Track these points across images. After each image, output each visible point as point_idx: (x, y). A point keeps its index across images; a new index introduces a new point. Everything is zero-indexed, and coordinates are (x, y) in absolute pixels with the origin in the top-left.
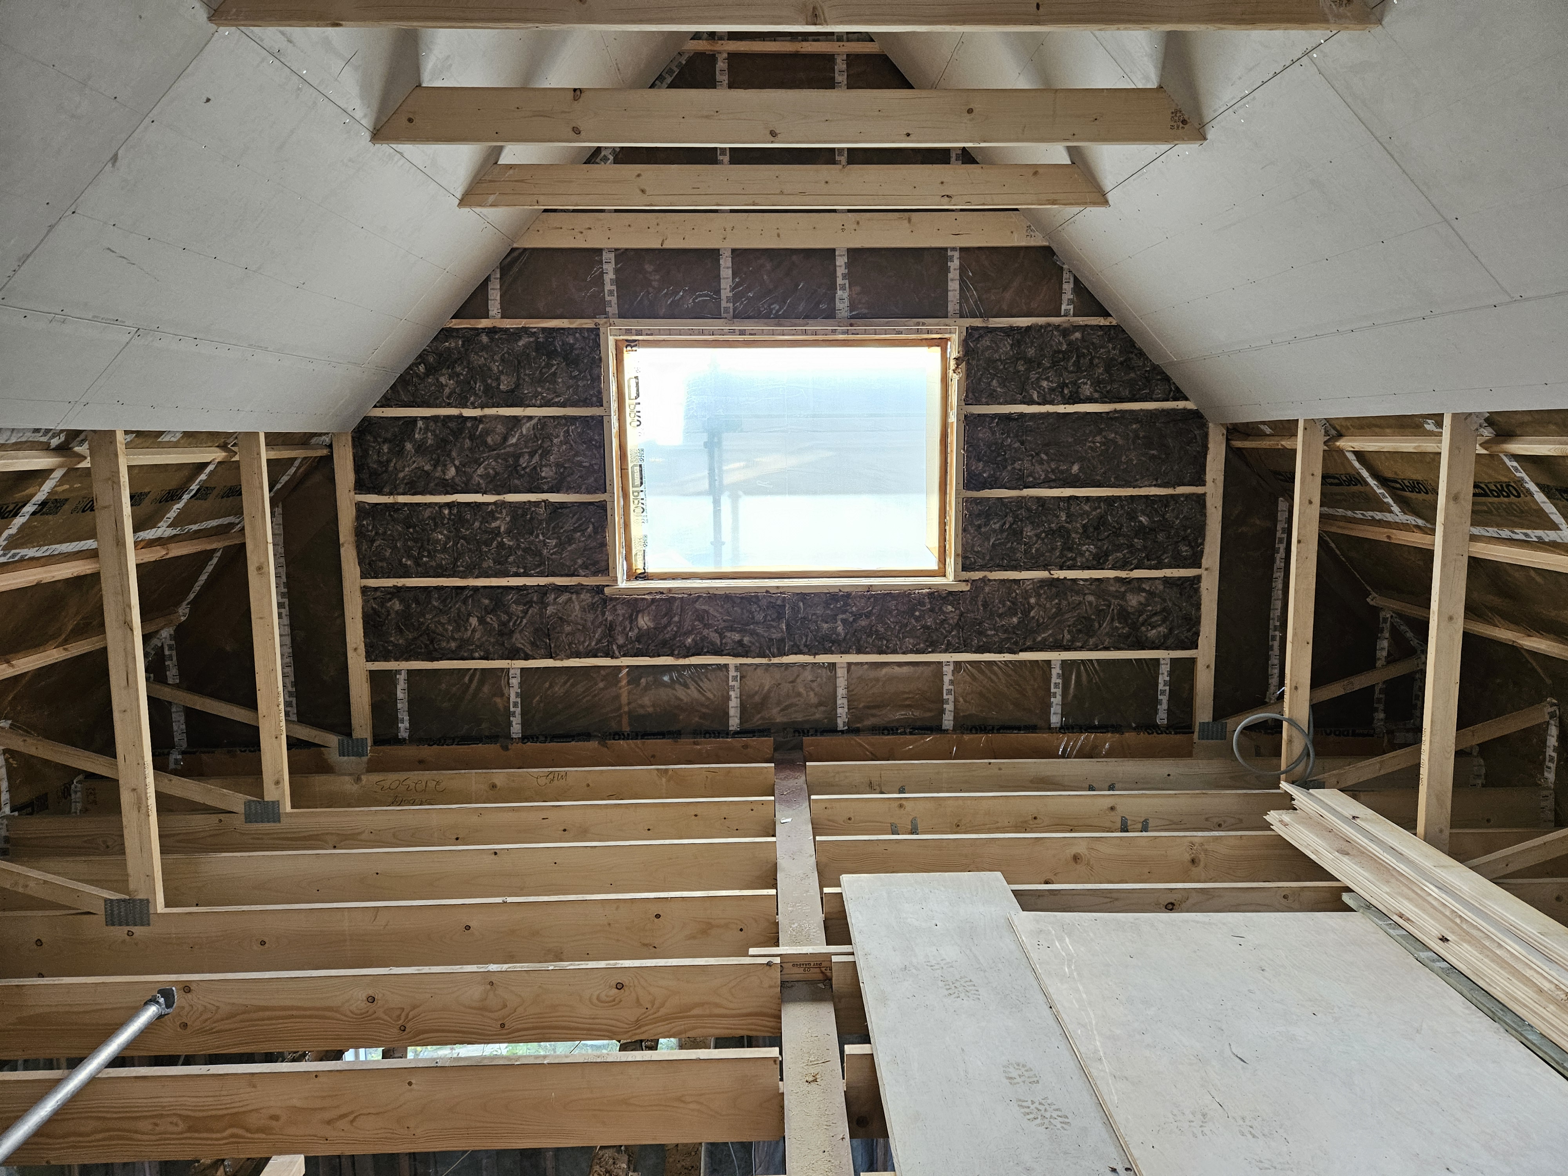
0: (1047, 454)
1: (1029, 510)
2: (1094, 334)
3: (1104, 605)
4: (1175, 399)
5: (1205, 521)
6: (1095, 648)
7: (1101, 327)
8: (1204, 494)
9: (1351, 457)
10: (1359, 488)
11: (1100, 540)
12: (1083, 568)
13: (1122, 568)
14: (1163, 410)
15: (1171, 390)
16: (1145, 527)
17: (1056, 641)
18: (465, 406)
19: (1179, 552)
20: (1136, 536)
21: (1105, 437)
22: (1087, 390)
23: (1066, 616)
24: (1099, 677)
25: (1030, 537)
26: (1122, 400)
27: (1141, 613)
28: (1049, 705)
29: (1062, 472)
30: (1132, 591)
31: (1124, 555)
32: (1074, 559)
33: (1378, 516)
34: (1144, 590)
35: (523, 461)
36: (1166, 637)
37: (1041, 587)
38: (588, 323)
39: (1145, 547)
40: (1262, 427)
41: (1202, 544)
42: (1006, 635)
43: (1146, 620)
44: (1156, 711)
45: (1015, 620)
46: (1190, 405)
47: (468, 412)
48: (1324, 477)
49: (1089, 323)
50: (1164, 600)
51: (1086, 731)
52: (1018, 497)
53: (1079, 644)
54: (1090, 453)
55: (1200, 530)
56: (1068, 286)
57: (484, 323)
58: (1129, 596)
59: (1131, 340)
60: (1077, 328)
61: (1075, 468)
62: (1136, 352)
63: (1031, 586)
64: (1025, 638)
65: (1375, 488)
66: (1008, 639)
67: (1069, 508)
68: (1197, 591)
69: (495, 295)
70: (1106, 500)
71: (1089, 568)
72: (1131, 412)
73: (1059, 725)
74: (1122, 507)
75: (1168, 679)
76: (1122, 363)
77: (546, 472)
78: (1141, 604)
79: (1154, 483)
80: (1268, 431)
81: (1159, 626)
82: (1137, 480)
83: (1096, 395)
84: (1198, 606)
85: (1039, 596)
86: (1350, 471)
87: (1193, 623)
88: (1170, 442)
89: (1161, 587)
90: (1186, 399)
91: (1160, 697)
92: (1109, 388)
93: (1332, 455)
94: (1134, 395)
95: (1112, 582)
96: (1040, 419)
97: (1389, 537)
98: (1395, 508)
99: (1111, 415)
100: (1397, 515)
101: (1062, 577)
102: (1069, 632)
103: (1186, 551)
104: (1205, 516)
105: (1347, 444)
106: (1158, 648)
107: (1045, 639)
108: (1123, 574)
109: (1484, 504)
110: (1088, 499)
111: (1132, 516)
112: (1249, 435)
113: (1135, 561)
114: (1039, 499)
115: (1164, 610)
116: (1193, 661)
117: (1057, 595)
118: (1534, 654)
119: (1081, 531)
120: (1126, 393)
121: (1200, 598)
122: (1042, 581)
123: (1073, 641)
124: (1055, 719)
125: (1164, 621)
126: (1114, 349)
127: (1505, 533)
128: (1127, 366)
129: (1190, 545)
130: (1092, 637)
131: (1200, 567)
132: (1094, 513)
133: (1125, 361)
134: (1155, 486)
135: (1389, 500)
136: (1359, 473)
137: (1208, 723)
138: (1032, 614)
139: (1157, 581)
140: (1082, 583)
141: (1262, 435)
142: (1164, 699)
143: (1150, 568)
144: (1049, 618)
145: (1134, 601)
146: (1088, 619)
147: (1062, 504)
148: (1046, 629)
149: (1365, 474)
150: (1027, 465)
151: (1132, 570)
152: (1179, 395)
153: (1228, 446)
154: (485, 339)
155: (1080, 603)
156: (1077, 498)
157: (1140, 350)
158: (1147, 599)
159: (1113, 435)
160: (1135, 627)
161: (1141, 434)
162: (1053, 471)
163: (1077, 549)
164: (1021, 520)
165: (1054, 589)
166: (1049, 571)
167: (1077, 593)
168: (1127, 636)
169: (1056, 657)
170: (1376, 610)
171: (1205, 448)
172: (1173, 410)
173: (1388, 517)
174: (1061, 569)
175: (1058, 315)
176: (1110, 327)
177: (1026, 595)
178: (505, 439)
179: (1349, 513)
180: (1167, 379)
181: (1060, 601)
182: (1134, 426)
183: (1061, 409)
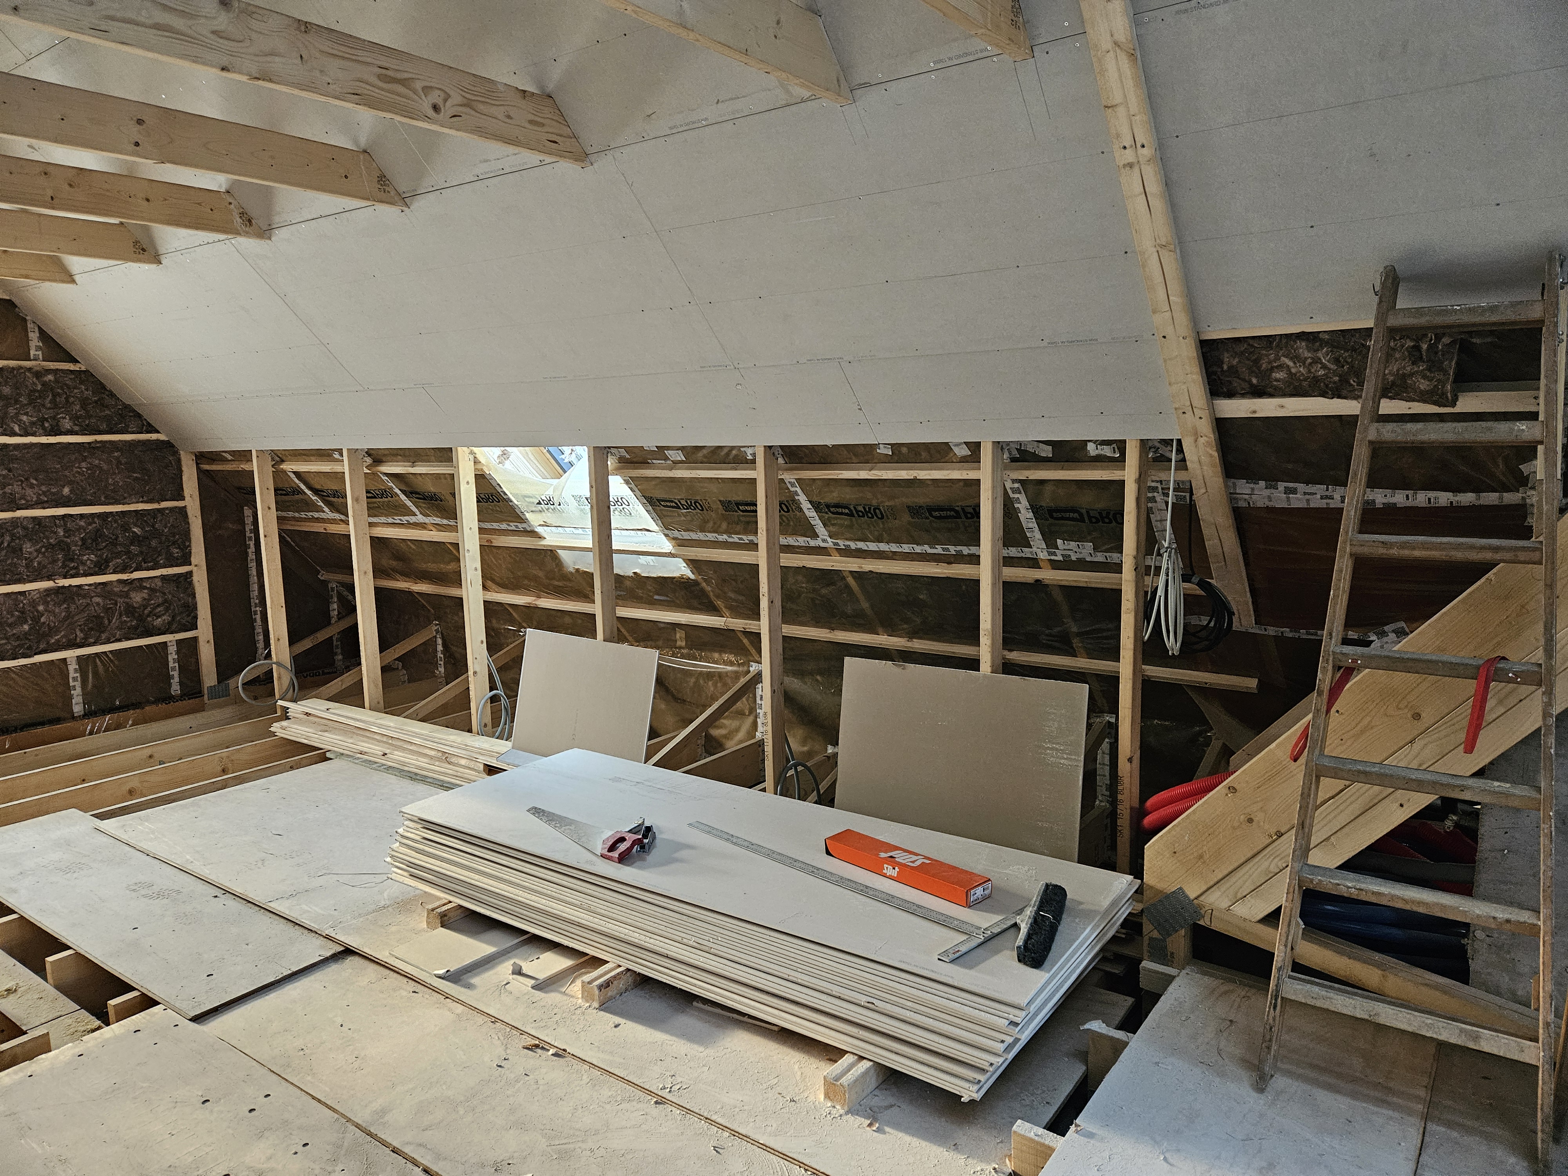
0: (36, 480)
1: (25, 528)
2: (66, 377)
3: (112, 604)
4: (148, 432)
5: (189, 528)
6: (108, 641)
7: (71, 371)
8: (185, 507)
9: (292, 476)
10: (300, 496)
11: (100, 550)
12: (86, 575)
13: (123, 571)
14: (139, 441)
15: (144, 425)
16: (139, 536)
17: (69, 640)
19: (171, 554)
20: (132, 544)
21: (89, 463)
22: (67, 424)
23: (76, 618)
24: (114, 664)
25: (30, 553)
26: (100, 433)
27: (145, 607)
28: (71, 697)
29: (54, 494)
30: (134, 589)
31: (123, 560)
32: (76, 568)
33: (316, 515)
34: (145, 588)
36: (170, 623)
37: (47, 595)
39: (141, 553)
40: (224, 454)
41: (190, 546)
42: (18, 643)
43: (150, 612)
44: (170, 685)
45: (26, 627)
46: (162, 437)
48: (276, 490)
49: (60, 368)
50: (164, 594)
51: (109, 713)
52: (13, 518)
53: (92, 640)
54: (79, 478)
55: (186, 535)
56: (34, 335)
58: (133, 595)
59: (101, 383)
60: (48, 371)
61: (66, 491)
62: (107, 393)
63: (38, 596)
64: (38, 642)
65: (311, 496)
66: (20, 646)
67: (65, 525)
68: (191, 583)
70: (98, 516)
71: (92, 575)
72: (110, 442)
73: (82, 713)
74: (116, 521)
75: (176, 657)
76: (96, 402)
78: (145, 599)
79: (141, 500)
80: (229, 457)
81: (163, 615)
82: (125, 498)
83: (76, 428)
84: (194, 595)
85: (46, 603)
86: (294, 486)
87: (191, 610)
88: (149, 466)
89: (159, 584)
90: (158, 432)
91: (171, 673)
92: (87, 422)
93: (279, 475)
94: (112, 429)
95: (115, 584)
96: (25, 449)
97: (325, 529)
98: (326, 509)
99: (93, 445)
100: (328, 513)
101: (67, 585)
102: (81, 631)
103: (177, 553)
104: (188, 523)
105: (289, 467)
106: (164, 634)
107: (58, 641)
108: (124, 577)
109: (375, 503)
110: (82, 516)
111: (126, 528)
112: (214, 460)
113: (134, 565)
114: (34, 519)
115: (166, 601)
116: (195, 639)
117: (65, 601)
118: (420, 594)
119: (80, 543)
120: (104, 426)
121: (194, 589)
122: (48, 591)
123: (86, 638)
124: (78, 709)
125: (167, 609)
126: (87, 390)
127: (390, 520)
128: (101, 404)
129: (179, 548)
130: (103, 632)
131: (190, 565)
132: (90, 527)
133: (99, 400)
134: (142, 502)
135: (321, 504)
136: (299, 487)
137: (214, 686)
138: (43, 619)
139: (156, 580)
140: (87, 587)
141: (225, 460)
142: (176, 674)
143: (148, 569)
144: (60, 622)
145: (137, 598)
146: (98, 617)
147: (57, 522)
148: (58, 631)
149: (303, 487)
150: (17, 488)
151: (132, 572)
152: (152, 429)
153: (198, 468)
155: (88, 604)
156: (71, 516)
157: (110, 391)
158: (149, 595)
159: (97, 462)
160: (141, 619)
161: (124, 461)
162: (44, 493)
163: (79, 559)
164: (19, 538)
165: (60, 596)
166: (54, 580)
167: (84, 597)
168: (136, 628)
169: (70, 654)
170: (325, 583)
171: (181, 471)
172: (149, 440)
173: (323, 515)
174: (65, 577)
175: (28, 359)
176: (80, 372)
177: (34, 604)
179: (297, 515)
180: (139, 416)
181: (68, 605)
182: (116, 454)
183: (44, 440)
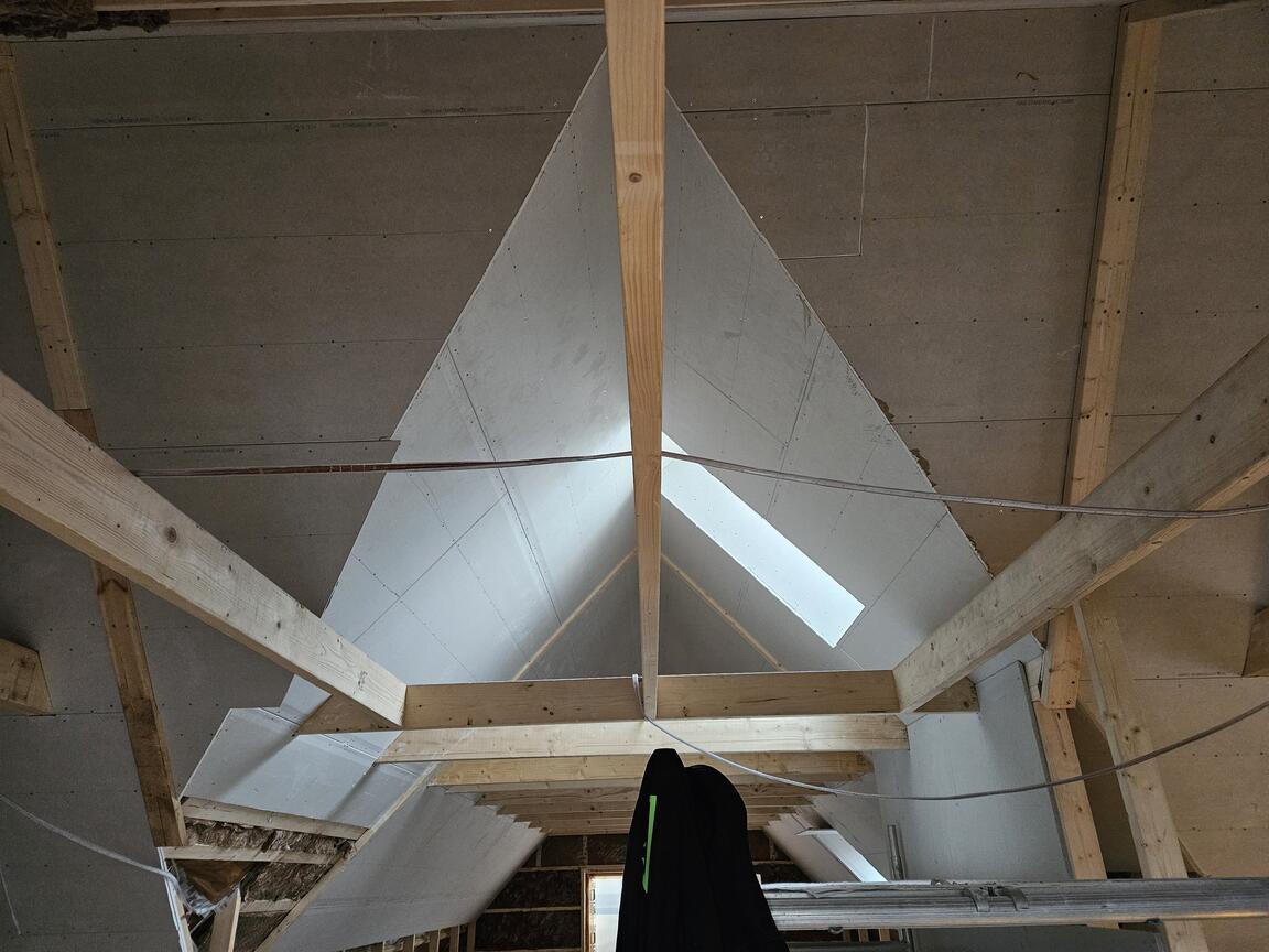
2: (785, 868)
7: (787, 865)
18: (524, 907)
35: (546, 933)
38: (576, 868)
47: (525, 910)
49: (782, 863)
56: (772, 847)
57: (534, 869)
60: (776, 866)
69: (539, 857)
77: (556, 938)
126: (794, 875)
154: (534, 876)
175: (769, 860)
178: (539, 922)
